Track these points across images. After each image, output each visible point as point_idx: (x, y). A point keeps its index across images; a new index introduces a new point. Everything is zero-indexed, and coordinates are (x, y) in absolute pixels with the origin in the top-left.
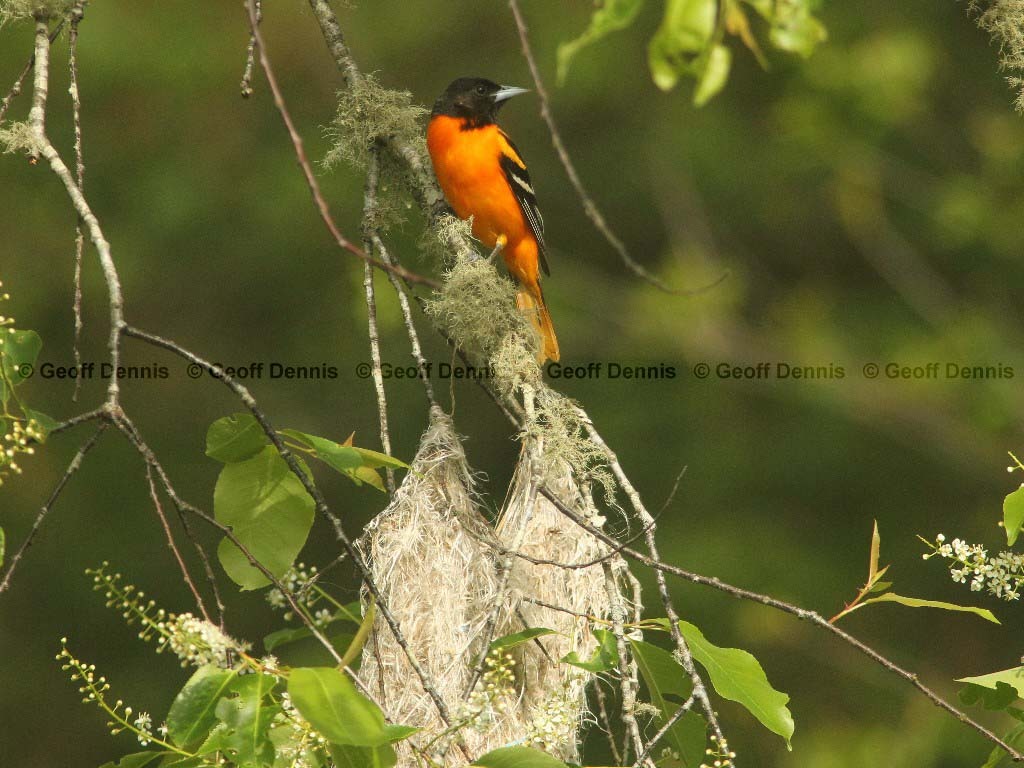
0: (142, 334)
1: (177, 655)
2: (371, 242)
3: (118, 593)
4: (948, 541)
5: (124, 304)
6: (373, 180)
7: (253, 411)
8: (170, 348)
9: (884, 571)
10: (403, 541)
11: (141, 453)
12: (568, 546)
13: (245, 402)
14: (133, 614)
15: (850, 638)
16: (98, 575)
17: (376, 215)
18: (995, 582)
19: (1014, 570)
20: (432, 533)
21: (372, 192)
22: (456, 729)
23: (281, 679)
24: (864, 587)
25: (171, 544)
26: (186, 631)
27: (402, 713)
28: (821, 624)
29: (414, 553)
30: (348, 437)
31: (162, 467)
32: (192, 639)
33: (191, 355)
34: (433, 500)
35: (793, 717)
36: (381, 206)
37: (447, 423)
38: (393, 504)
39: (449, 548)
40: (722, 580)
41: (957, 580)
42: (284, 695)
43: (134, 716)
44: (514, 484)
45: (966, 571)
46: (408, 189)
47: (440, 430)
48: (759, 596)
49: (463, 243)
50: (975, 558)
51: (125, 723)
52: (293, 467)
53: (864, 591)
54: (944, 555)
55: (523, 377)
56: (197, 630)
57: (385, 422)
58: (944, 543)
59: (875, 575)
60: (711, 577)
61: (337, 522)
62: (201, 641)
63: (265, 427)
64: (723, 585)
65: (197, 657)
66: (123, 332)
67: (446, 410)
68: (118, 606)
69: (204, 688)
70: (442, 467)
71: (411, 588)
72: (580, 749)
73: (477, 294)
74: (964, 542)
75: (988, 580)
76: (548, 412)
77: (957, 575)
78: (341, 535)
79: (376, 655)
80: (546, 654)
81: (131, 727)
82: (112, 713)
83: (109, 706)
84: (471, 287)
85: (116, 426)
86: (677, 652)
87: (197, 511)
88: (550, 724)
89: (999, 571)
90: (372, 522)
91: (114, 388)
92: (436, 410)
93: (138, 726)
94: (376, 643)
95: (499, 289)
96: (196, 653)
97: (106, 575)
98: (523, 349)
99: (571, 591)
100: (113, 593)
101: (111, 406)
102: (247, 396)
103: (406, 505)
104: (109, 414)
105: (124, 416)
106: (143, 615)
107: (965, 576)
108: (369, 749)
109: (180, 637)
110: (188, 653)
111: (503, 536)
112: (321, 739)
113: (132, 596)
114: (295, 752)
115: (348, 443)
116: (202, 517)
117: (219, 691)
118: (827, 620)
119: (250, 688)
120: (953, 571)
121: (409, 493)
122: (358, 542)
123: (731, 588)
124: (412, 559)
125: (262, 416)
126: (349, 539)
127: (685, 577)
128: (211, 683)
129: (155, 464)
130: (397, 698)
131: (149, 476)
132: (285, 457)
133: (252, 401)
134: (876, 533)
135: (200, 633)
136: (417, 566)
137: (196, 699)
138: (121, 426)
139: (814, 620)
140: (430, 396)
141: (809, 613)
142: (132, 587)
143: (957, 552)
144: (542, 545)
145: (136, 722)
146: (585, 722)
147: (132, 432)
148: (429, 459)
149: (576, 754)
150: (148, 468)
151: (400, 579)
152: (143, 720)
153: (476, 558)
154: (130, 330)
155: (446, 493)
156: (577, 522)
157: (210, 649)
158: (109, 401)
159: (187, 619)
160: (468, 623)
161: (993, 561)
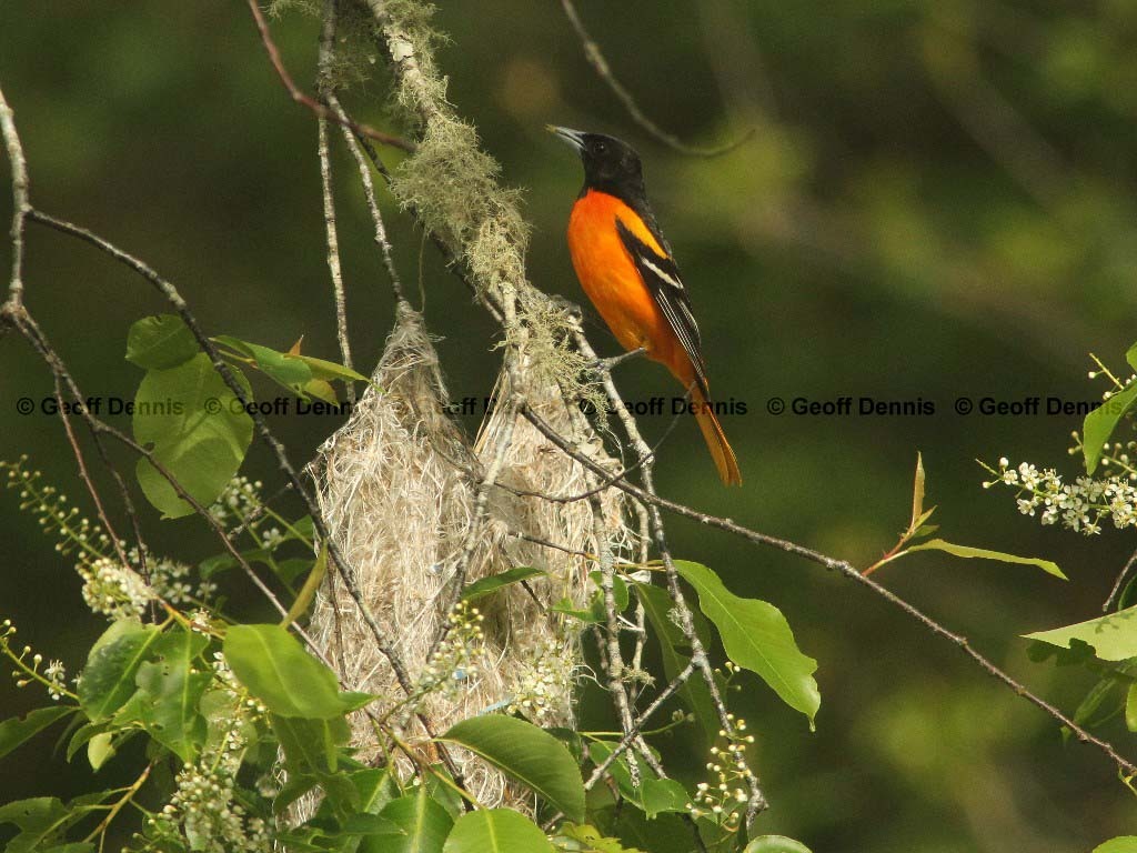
0: (51, 219)
1: (91, 609)
2: (327, 104)
3: (36, 494)
4: (1014, 465)
5: (29, 184)
6: (329, 29)
7: (183, 313)
8: (84, 237)
9: (929, 513)
10: (366, 464)
11: (49, 364)
12: (562, 468)
13: (173, 303)
14: (52, 521)
15: (888, 594)
16: (14, 470)
17: (333, 71)
18: (1071, 514)
19: (1093, 499)
20: (399, 455)
21: (328, 44)
22: (418, 697)
23: (213, 637)
24: (906, 532)
25: (83, 473)
26: (103, 580)
27: (363, 669)
28: (854, 577)
29: (378, 478)
30: (293, 344)
31: (73, 379)
32: (109, 590)
33: (109, 246)
34: (399, 415)
35: (820, 689)
36: (340, 61)
37: (417, 322)
38: (352, 420)
39: (420, 472)
40: (736, 522)
41: (1025, 512)
42: (217, 655)
43: (44, 666)
44: (497, 392)
45: (1035, 501)
46: (372, 40)
47: (408, 331)
48: (781, 542)
49: (434, 109)
50: (1047, 485)
51: (34, 673)
52: (228, 381)
53: (906, 537)
54: (1008, 483)
55: (503, 275)
56: (115, 578)
57: (343, 319)
58: (1008, 469)
59: (919, 519)
60: (723, 517)
61: (280, 447)
62: (120, 591)
63: (196, 334)
64: (738, 528)
65: (114, 611)
66: (28, 217)
67: (415, 306)
68: (35, 510)
69: (121, 649)
70: (411, 376)
71: (373, 519)
72: (575, 710)
73: (450, 172)
74: (1033, 467)
75: (1061, 512)
76: (532, 318)
77: (1025, 506)
78: (285, 463)
79: (332, 601)
80: (536, 599)
81: (40, 678)
82: (19, 661)
83: (14, 652)
84: (443, 163)
85: (20, 331)
86: (674, 611)
87: (115, 432)
88: (541, 684)
89: (1074, 501)
90: (327, 443)
91: (17, 284)
92: (404, 307)
93: (49, 676)
94: (332, 587)
95: (477, 167)
96: (113, 606)
97: (23, 471)
98: (503, 239)
99: (565, 520)
100: (30, 493)
101: (14, 306)
102: (174, 295)
103: (368, 420)
104: (10, 315)
105: (28, 319)
106: (63, 523)
107: (1033, 507)
108: (319, 723)
109: (95, 587)
110: (103, 606)
111: (484, 455)
112: (261, 708)
113: (52, 500)
114: (229, 722)
115: (295, 351)
116: (121, 439)
117: (140, 652)
118: (860, 572)
119: (177, 650)
120: (1020, 501)
121: (371, 407)
122: (310, 466)
123: (748, 532)
124: (375, 485)
125: (193, 320)
126: (294, 468)
127: (693, 517)
128: (130, 643)
129: (64, 375)
130: (357, 651)
131: (57, 392)
132: (219, 369)
133: (181, 301)
134: (920, 468)
135: (117, 583)
136: (381, 494)
137: (114, 661)
138: (25, 331)
139: (845, 572)
140: (397, 290)
141: (840, 564)
142: (53, 490)
143: (1024, 479)
144: (531, 466)
145: (47, 671)
146: (582, 678)
147: (37, 337)
148: (395, 366)
149: (571, 717)
150: (57, 381)
151: (361, 509)
152: (54, 669)
153: (450, 485)
154: (37, 214)
155: (416, 407)
156: (565, 449)
157: (130, 602)
158: (11, 300)
159: (104, 565)
160: (443, 561)
161: (1067, 489)
